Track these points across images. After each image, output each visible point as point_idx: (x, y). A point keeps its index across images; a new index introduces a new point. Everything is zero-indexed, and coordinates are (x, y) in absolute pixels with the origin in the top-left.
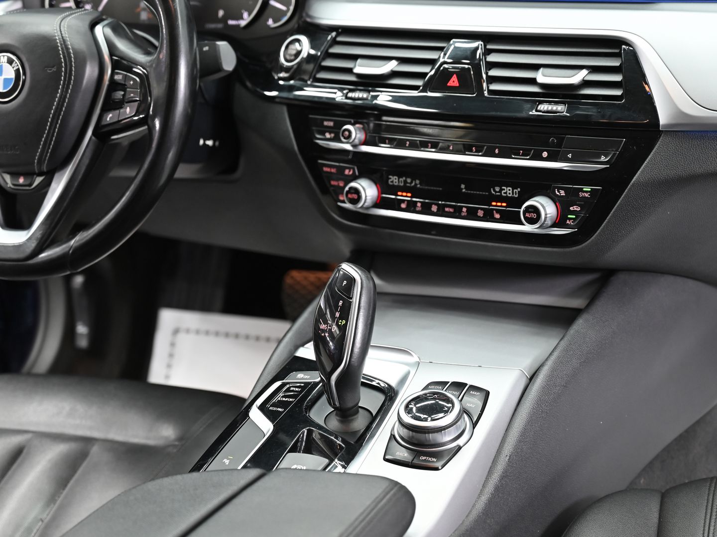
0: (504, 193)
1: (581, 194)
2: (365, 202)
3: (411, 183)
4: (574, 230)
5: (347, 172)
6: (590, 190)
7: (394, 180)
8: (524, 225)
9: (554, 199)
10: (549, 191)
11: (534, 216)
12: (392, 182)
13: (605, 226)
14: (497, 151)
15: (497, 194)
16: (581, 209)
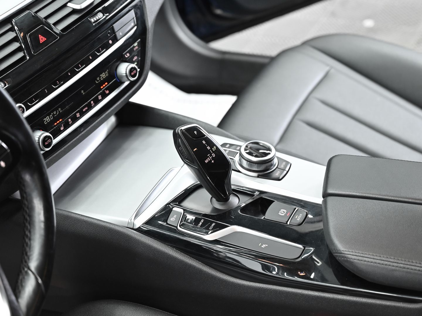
0: (102, 78)
1: (135, 49)
3: (57, 112)
6: (137, 44)
7: (47, 119)
10: (122, 59)
11: (135, 72)
15: (99, 81)
16: (138, 56)
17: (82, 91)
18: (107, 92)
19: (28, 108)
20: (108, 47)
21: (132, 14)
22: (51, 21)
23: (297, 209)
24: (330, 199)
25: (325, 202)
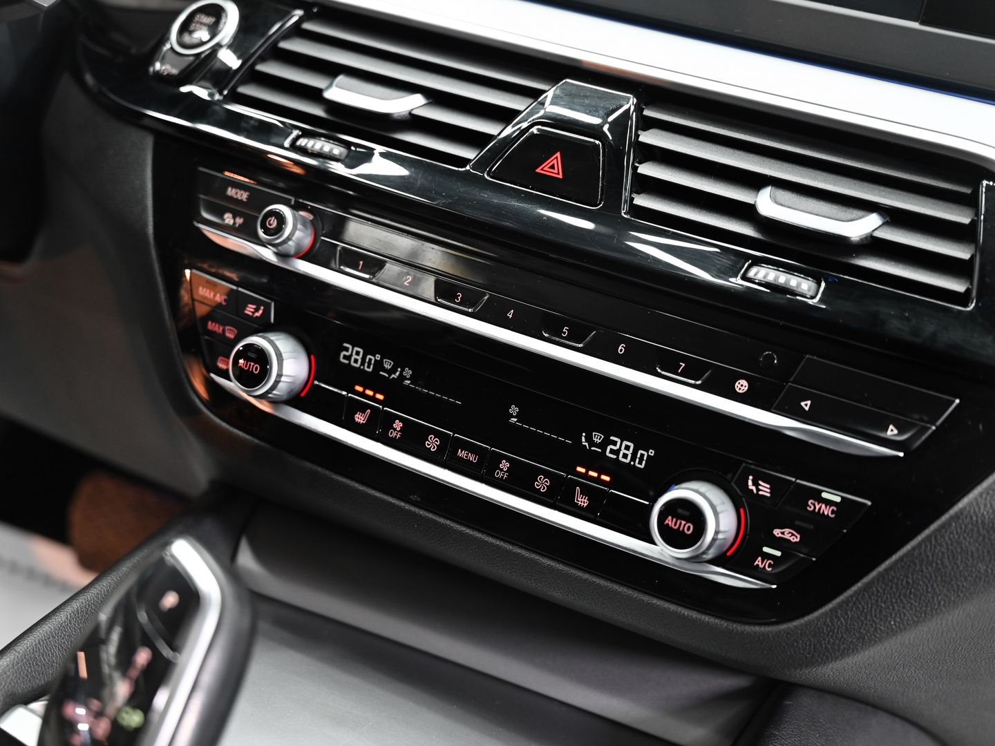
0: (612, 451)
1: (813, 505)
2: (274, 387)
3: (393, 371)
4: (767, 586)
5: (250, 309)
6: (838, 499)
7: (353, 355)
8: (653, 542)
9: (739, 498)
10: (729, 476)
11: (688, 528)
12: (348, 358)
13: (851, 596)
14: (621, 349)
15: (594, 449)
17: (514, 410)
18: (583, 501)
20: (719, 388)
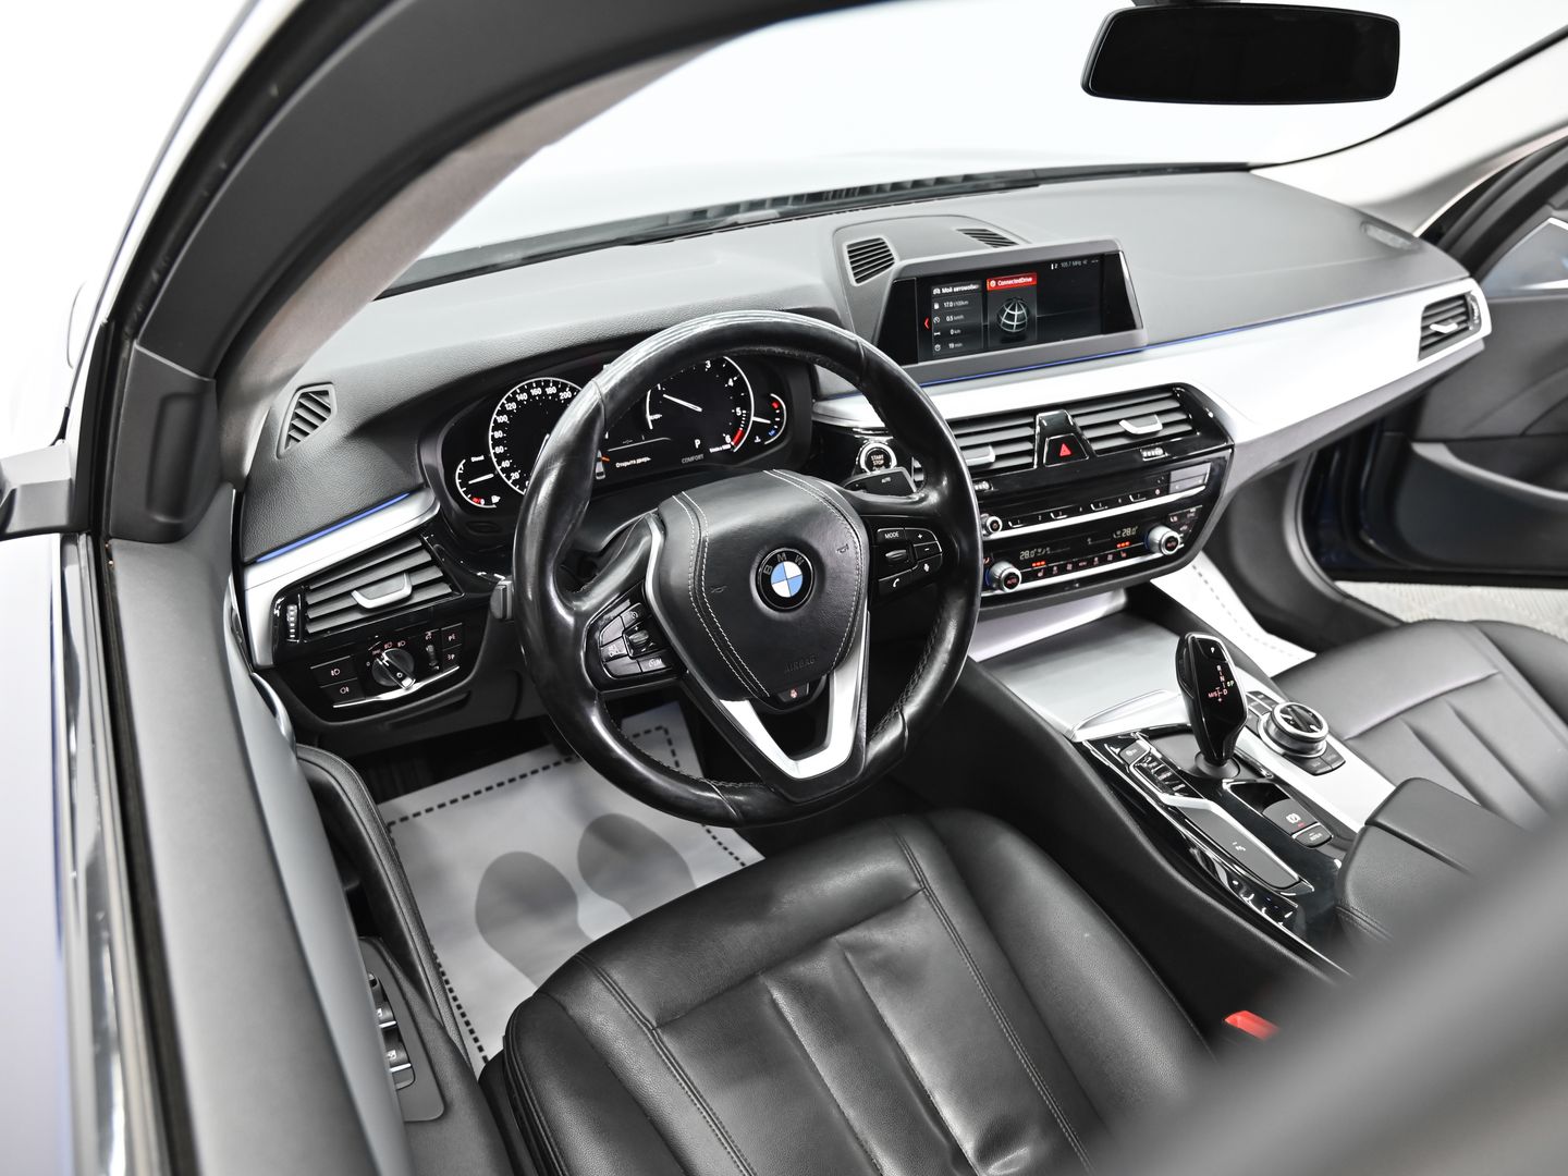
0: (1125, 534)
1: (1189, 516)
3: (1042, 552)
6: (1194, 510)
7: (1026, 554)
9: (1168, 525)
10: (1165, 521)
12: (1024, 556)
14: (1120, 501)
15: (1118, 537)
16: (1189, 527)
17: (1089, 540)
18: (1124, 555)
19: (1006, 527)
20: (1150, 496)
21: (1207, 468)
22: (1088, 434)
23: (1318, 824)
24: (1374, 830)
25: (1364, 831)
